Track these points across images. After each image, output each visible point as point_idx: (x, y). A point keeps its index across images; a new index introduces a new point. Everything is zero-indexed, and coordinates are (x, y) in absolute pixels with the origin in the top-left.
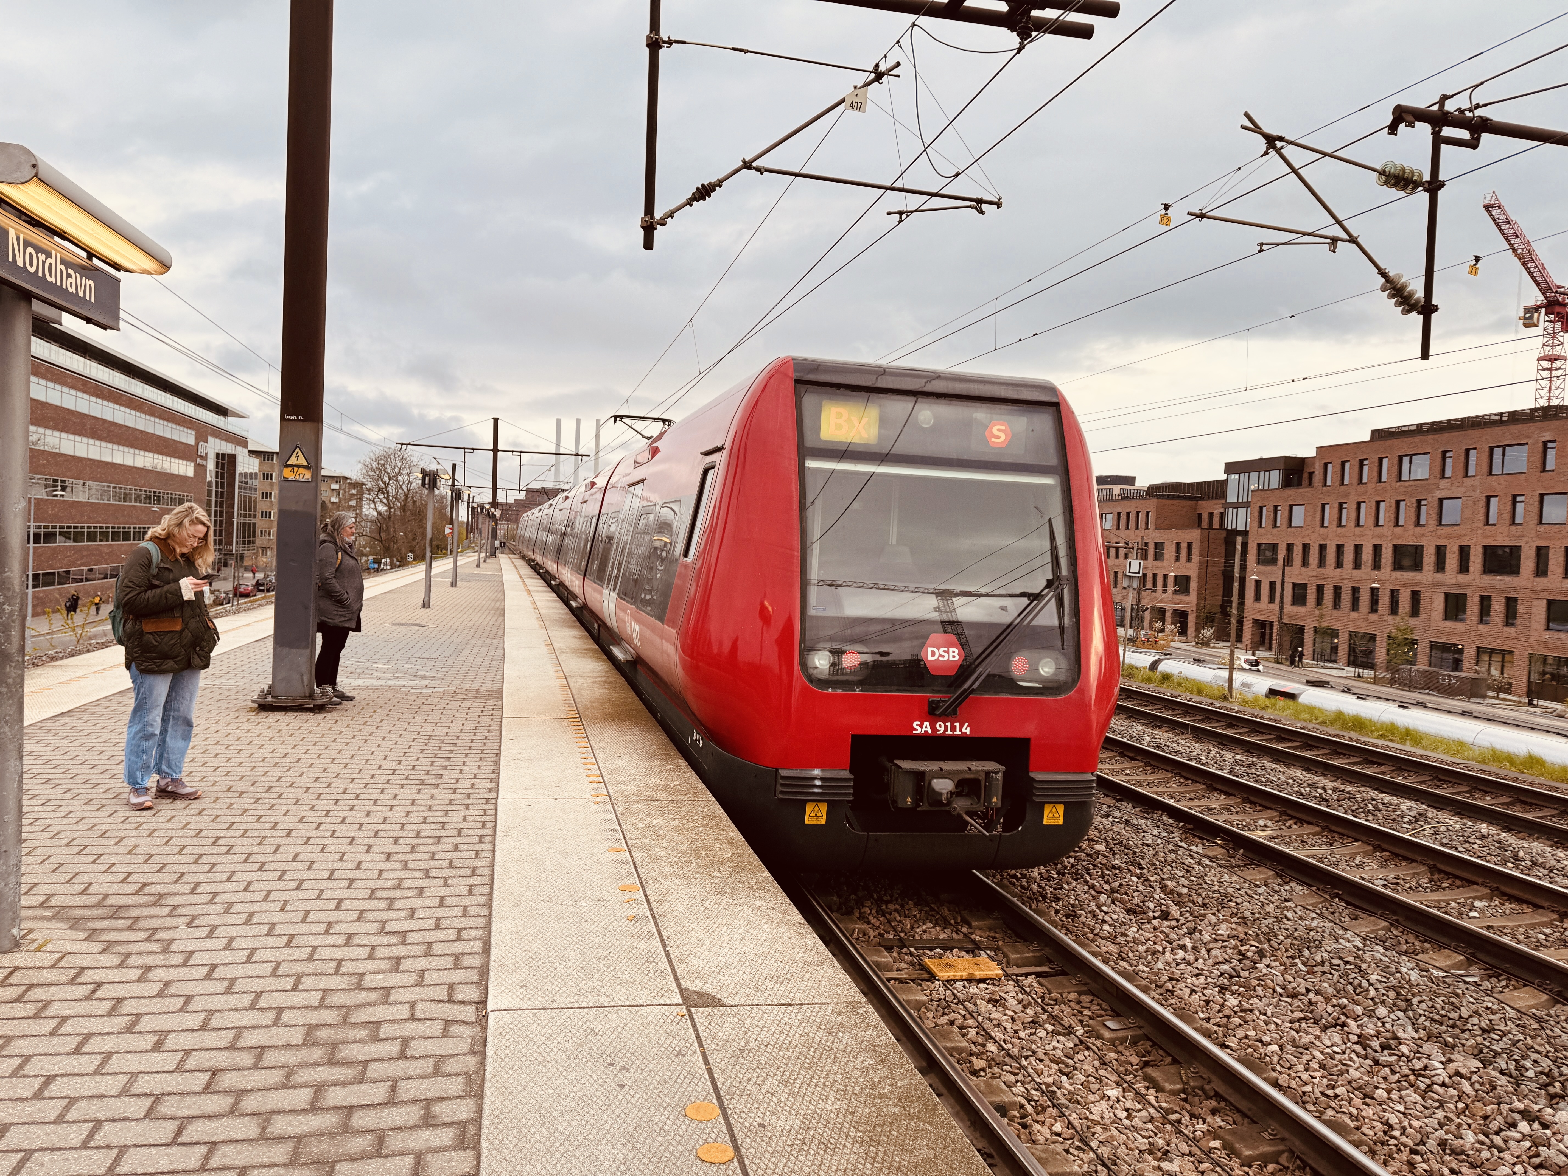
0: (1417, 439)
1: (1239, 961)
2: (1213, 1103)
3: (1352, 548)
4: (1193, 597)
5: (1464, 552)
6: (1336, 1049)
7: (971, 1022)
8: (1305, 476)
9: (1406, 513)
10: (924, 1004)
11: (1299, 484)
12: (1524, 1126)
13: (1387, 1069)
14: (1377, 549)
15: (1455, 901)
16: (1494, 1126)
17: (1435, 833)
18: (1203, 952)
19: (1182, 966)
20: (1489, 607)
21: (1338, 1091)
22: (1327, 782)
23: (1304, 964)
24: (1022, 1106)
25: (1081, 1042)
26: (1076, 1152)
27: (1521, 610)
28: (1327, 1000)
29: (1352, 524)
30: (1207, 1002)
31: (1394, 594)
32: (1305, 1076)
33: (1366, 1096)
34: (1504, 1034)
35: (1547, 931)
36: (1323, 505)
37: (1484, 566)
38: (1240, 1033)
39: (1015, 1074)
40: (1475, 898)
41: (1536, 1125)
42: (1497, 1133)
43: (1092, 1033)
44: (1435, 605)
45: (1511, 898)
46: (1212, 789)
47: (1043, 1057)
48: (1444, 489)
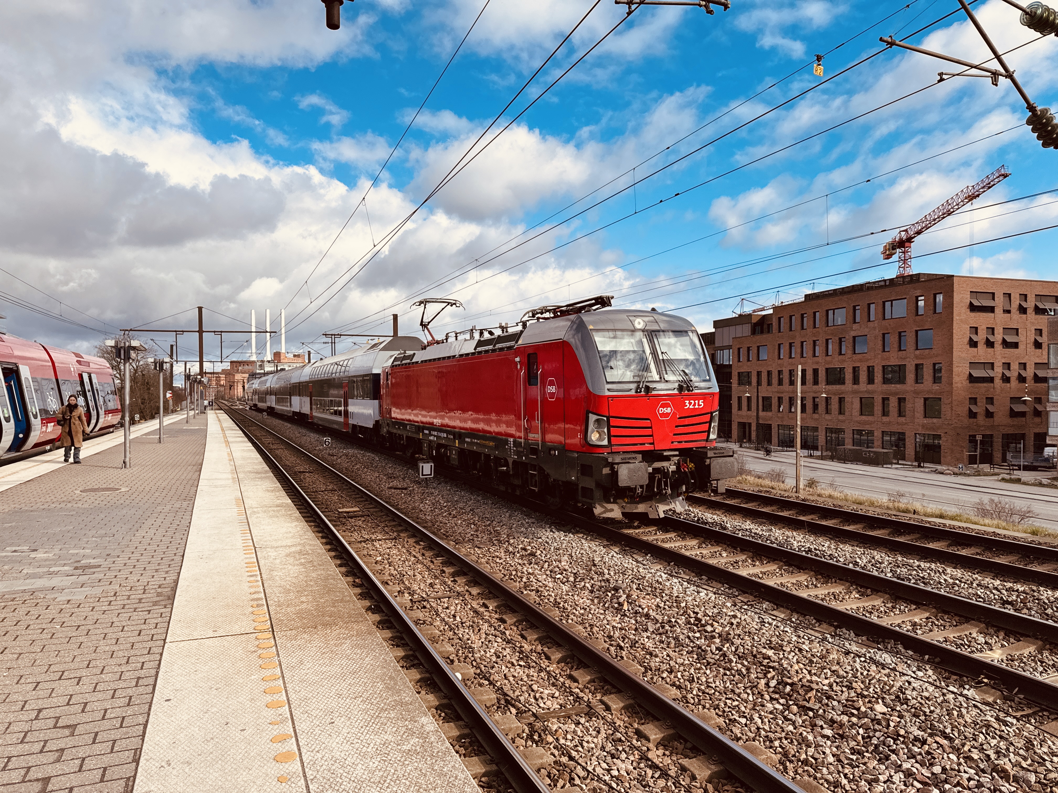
0: (835, 299)
5: (870, 370)
8: (765, 326)
9: (833, 347)
11: (762, 332)
14: (816, 372)
20: (888, 405)
29: (799, 356)
31: (827, 399)
36: (779, 345)
37: (884, 378)
44: (854, 405)
48: (856, 330)
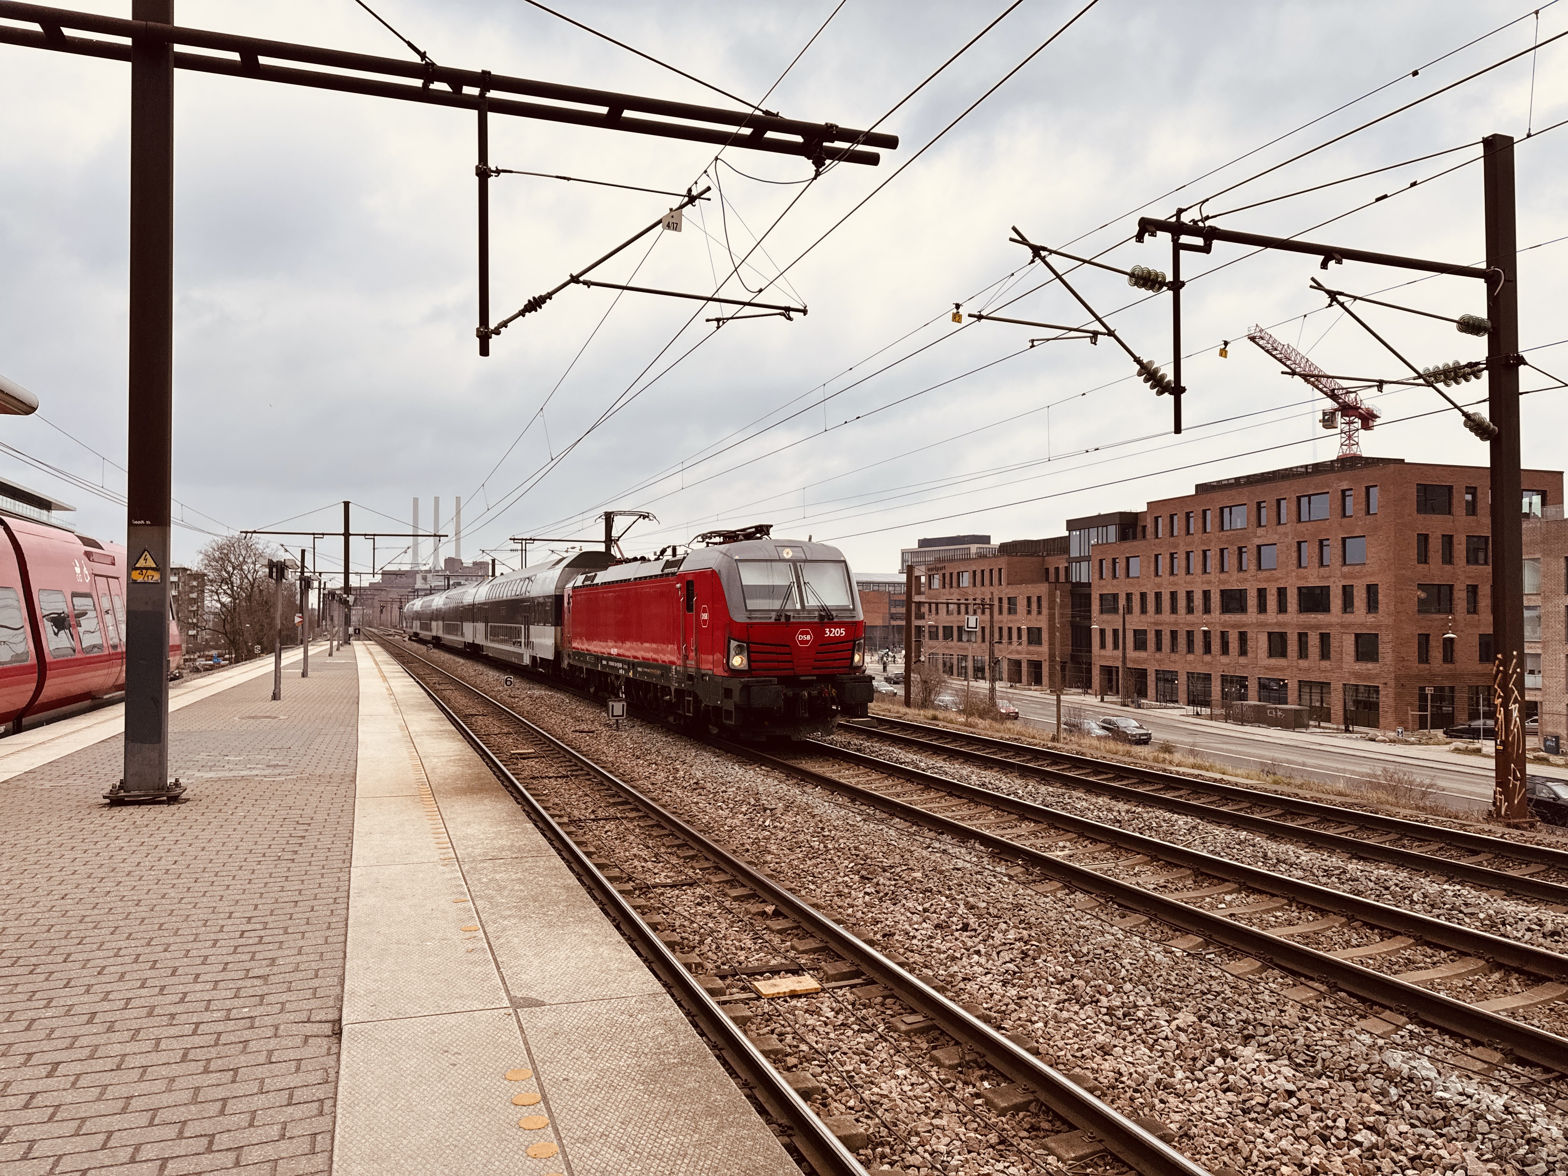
0: (1234, 492)
1: (1022, 959)
2: (984, 1072)
3: (1184, 594)
4: (1045, 648)
5: (1282, 593)
6: (1089, 1021)
7: (788, 1029)
8: (1139, 529)
9: (1231, 561)
10: (749, 1019)
11: (1135, 538)
12: (1219, 1062)
13: (1126, 1032)
14: (1206, 594)
15: (1209, 896)
16: (1199, 1064)
17: (1204, 843)
18: (994, 955)
19: (975, 968)
20: (1307, 643)
21: (1084, 1052)
22: (1122, 806)
23: (1073, 956)
24: (824, 1090)
25: (881, 1036)
26: (865, 1120)
27: (1334, 643)
28: (1087, 982)
29: (1183, 572)
30: (992, 995)
31: (1224, 635)
32: (1061, 1044)
33: (1106, 1054)
34: (1218, 994)
35: (1279, 914)
36: (1157, 556)
37: (1300, 605)
38: (1014, 1016)
39: (821, 1066)
40: (1226, 893)
41: (1229, 1060)
42: (1201, 1070)
43: (891, 1028)
44: (1260, 643)
45: (1255, 891)
46: (1023, 818)
47: (847, 1051)
48: (1261, 536)
